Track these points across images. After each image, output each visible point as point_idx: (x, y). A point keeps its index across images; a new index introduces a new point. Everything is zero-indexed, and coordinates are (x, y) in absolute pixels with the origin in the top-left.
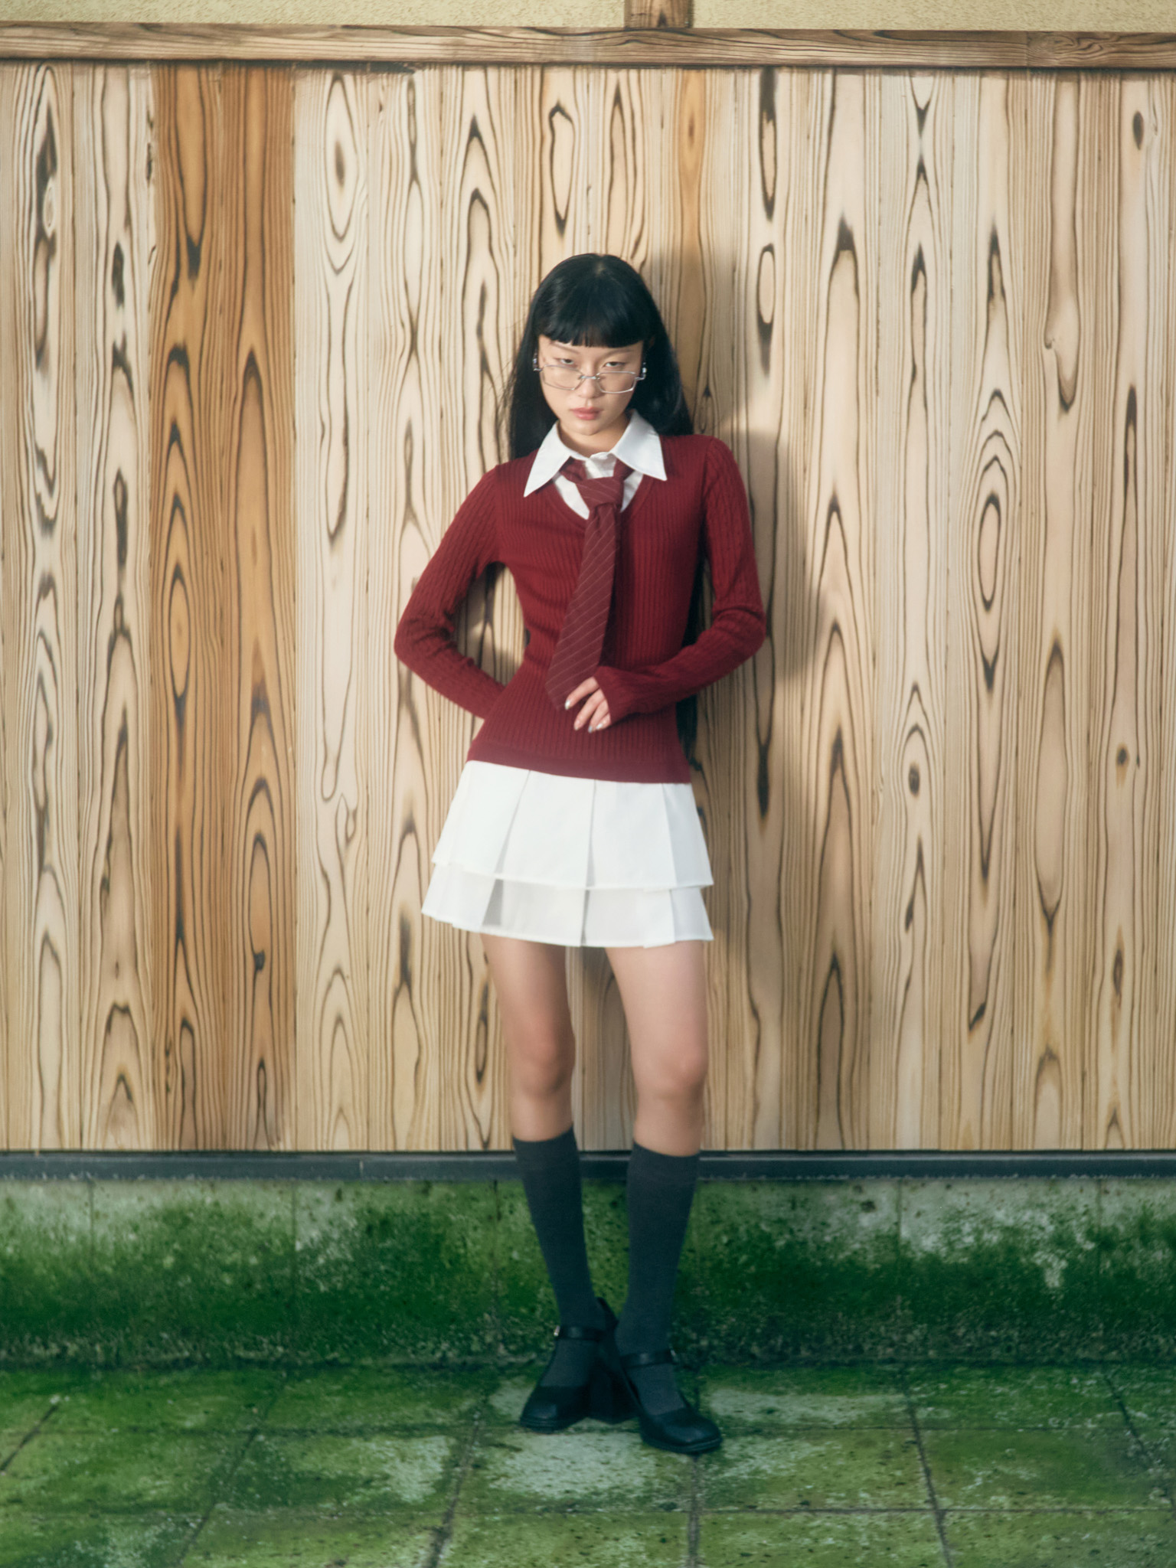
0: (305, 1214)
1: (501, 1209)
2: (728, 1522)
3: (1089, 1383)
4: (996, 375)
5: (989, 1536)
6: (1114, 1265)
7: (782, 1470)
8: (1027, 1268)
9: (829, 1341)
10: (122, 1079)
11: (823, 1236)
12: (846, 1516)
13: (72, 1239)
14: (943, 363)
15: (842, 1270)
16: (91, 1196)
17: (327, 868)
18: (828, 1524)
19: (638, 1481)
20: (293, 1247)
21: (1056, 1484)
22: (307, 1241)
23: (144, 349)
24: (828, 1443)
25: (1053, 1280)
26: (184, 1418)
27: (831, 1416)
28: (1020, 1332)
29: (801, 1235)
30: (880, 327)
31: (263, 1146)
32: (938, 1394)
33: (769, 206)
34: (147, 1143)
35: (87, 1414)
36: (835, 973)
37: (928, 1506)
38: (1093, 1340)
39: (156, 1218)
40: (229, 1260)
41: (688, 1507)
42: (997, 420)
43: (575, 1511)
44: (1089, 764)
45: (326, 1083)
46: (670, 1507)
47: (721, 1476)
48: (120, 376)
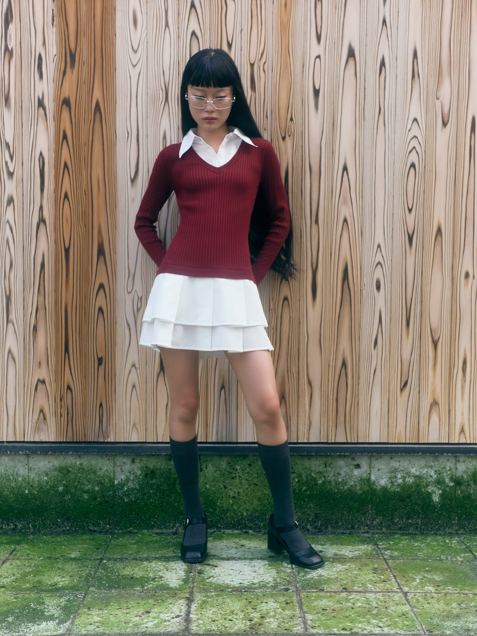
0: (119, 468)
1: (202, 467)
2: (313, 596)
3: (454, 542)
4: (415, 111)
5: (429, 603)
6: (462, 492)
7: (332, 575)
8: (425, 493)
9: (340, 524)
10: (42, 411)
11: (338, 479)
12: (365, 594)
13: (20, 479)
14: (392, 107)
15: (346, 493)
16: (28, 461)
17: (129, 322)
18: (357, 597)
19: (271, 579)
20: (114, 482)
21: (453, 582)
22: (120, 480)
23: (51, 99)
24: (349, 564)
25: (436, 498)
26: (71, 554)
27: (347, 554)
28: (421, 520)
29: (329, 478)
30: (366, 91)
31: (101, 440)
32: (390, 545)
33: (319, 38)
34: (52, 439)
35: (29, 552)
36: (344, 367)
37: (399, 590)
38: (453, 524)
39: (56, 470)
40: (86, 488)
41: (295, 589)
42: (415, 131)
43: (246, 591)
44: (453, 279)
45: (128, 413)
46: (287, 590)
47: (305, 577)
48: (41, 110)
